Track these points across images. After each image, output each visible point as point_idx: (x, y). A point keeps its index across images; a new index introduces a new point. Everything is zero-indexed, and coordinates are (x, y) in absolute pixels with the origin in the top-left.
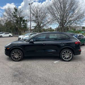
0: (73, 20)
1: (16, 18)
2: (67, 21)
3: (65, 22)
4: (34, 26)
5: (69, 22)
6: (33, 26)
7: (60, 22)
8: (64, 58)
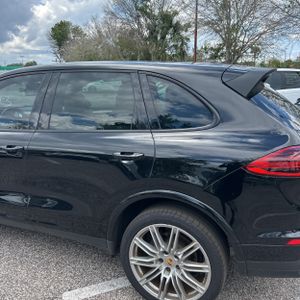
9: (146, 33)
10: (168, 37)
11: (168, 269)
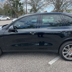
0: (69, 2)
1: (13, 2)
2: (63, 3)
3: (61, 4)
4: (30, 9)
5: (65, 4)
6: (28, 9)
7: (56, 5)
8: (65, 56)
9: (12, 5)
10: (18, 6)
11: (70, 53)
